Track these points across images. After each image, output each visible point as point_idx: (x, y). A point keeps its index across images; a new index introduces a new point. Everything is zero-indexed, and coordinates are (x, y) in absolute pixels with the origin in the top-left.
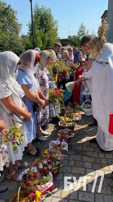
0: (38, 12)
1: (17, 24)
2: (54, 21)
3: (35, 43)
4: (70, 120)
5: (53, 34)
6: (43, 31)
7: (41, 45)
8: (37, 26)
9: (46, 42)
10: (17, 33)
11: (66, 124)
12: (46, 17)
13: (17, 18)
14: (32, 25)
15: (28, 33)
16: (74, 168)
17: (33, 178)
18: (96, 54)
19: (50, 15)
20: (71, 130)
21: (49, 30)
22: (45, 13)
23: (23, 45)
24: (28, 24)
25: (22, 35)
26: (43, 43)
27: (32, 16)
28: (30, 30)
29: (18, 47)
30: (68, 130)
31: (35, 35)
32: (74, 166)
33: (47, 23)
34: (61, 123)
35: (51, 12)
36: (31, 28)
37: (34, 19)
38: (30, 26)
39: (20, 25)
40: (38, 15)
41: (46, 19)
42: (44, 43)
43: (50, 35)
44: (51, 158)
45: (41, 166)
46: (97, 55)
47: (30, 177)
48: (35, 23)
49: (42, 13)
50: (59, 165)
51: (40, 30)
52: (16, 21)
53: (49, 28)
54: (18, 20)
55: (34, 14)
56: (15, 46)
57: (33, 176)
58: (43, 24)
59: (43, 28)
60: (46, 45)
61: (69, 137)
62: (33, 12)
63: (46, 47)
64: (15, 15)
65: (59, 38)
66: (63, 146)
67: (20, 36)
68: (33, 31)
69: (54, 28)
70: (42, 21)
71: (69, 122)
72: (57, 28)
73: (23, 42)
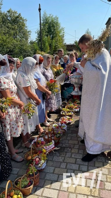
0: (46, 20)
1: (27, 31)
2: (61, 28)
3: (43, 48)
4: (70, 111)
5: (60, 40)
6: (51, 37)
7: (49, 51)
8: (44, 34)
9: (54, 47)
10: (27, 39)
11: (67, 113)
12: (53, 25)
13: (26, 25)
14: (40, 32)
15: (36, 39)
16: (70, 141)
17: (41, 144)
18: (91, 55)
19: (57, 23)
20: (70, 118)
21: (56, 36)
22: (52, 21)
23: (31, 50)
24: (37, 31)
25: (31, 41)
26: (50, 49)
27: (40, 24)
28: (38, 37)
29: (27, 53)
30: (68, 117)
31: (43, 41)
32: (71, 140)
33: (54, 30)
34: (62, 113)
35: (58, 19)
36: (39, 35)
37: (42, 27)
38: (38, 34)
39: (29, 32)
40: (46, 23)
41: (53, 26)
42: (52, 49)
43: (57, 41)
44: (53, 133)
45: (46, 137)
46: (92, 57)
47: (38, 143)
48: (43, 30)
49: (50, 21)
50: (59, 137)
51: (47, 37)
52: (26, 28)
53: (56, 35)
54: (27, 27)
55: (42, 22)
56: (25, 51)
57: (41, 143)
58: (51, 31)
59: (50, 35)
60: (53, 51)
61: (69, 122)
62: (41, 21)
63: (53, 52)
64: (25, 23)
65: (65, 43)
66: (63, 127)
67: (29, 42)
68: (41, 37)
69: (61, 35)
70: (49, 28)
71: (69, 112)
72: (63, 35)
73: (32, 47)
